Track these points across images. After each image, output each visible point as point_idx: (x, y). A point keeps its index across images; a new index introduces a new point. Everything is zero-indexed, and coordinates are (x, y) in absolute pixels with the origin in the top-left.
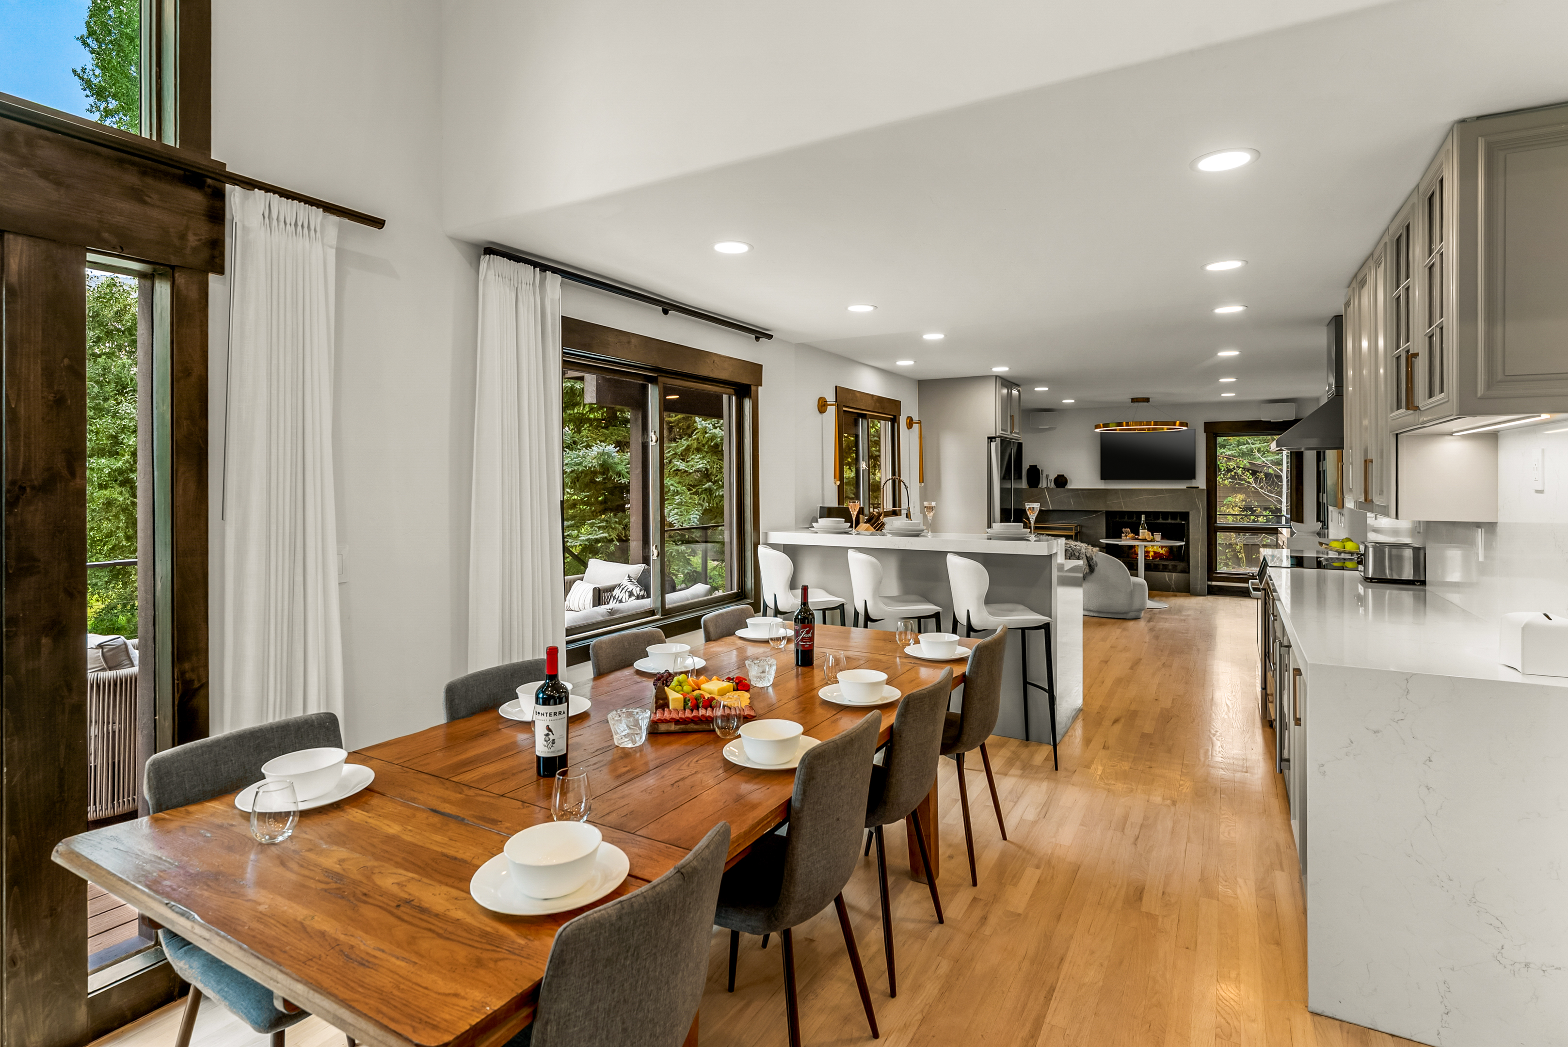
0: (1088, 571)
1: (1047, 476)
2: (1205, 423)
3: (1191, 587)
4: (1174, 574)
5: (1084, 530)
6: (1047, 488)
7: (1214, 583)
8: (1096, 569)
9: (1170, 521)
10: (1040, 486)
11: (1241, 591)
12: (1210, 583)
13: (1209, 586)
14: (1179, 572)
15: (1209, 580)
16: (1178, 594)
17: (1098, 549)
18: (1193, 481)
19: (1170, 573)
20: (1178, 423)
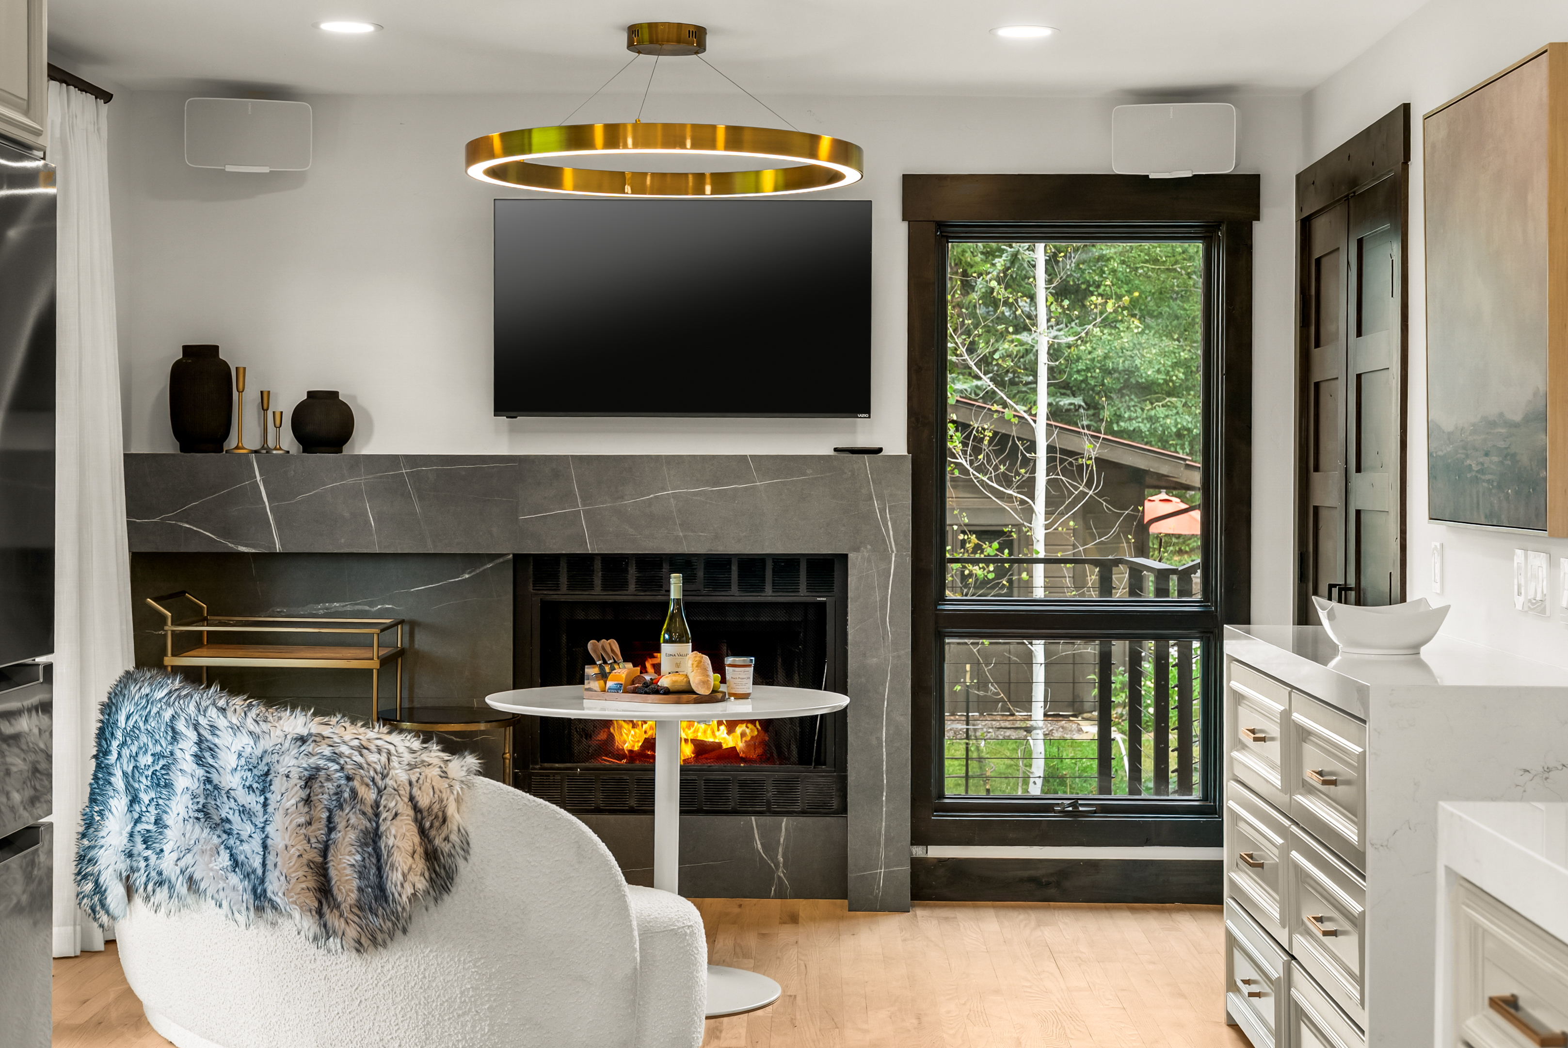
0: (422, 884)
1: (264, 399)
2: (905, 177)
3: (851, 875)
4: (785, 821)
5: (423, 642)
6: (263, 452)
7: (936, 852)
8: (465, 871)
9: (768, 595)
10: (232, 442)
11: (1032, 880)
12: (918, 851)
13: (917, 864)
14: (803, 813)
15: (919, 837)
16: (802, 905)
17: (472, 761)
18: (860, 422)
19: (768, 820)
20: (825, 145)
